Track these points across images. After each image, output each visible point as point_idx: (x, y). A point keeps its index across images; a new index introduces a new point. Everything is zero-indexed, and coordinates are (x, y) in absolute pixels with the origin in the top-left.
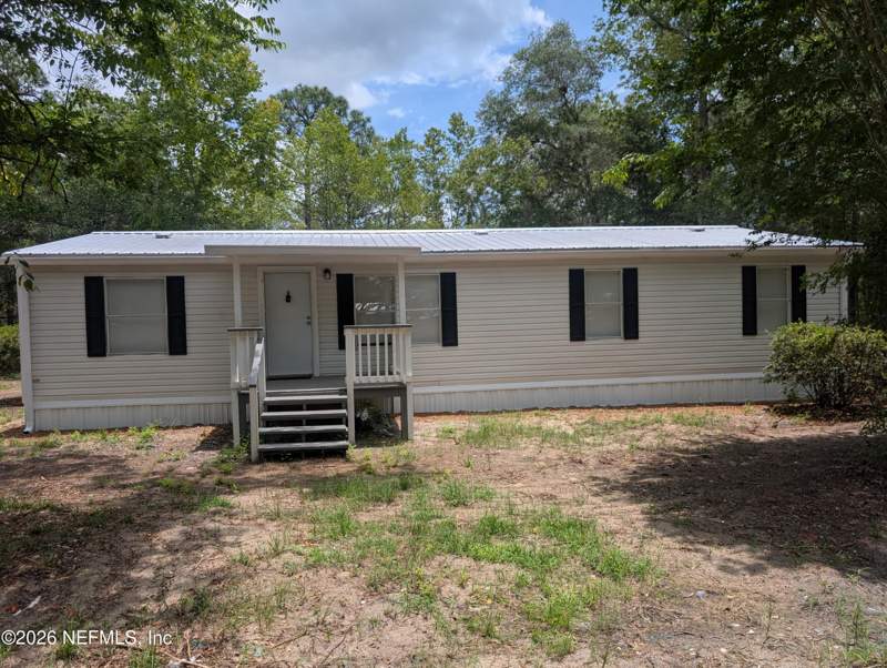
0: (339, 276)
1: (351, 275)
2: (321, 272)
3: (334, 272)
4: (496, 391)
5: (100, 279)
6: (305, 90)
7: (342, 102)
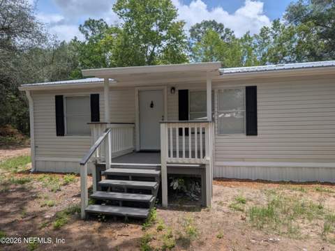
0: (180, 91)
1: (187, 90)
2: (169, 89)
3: (177, 89)
4: (285, 167)
5: (62, 97)
6: (206, 22)
7: (221, 26)
